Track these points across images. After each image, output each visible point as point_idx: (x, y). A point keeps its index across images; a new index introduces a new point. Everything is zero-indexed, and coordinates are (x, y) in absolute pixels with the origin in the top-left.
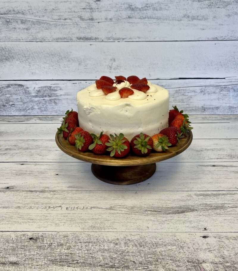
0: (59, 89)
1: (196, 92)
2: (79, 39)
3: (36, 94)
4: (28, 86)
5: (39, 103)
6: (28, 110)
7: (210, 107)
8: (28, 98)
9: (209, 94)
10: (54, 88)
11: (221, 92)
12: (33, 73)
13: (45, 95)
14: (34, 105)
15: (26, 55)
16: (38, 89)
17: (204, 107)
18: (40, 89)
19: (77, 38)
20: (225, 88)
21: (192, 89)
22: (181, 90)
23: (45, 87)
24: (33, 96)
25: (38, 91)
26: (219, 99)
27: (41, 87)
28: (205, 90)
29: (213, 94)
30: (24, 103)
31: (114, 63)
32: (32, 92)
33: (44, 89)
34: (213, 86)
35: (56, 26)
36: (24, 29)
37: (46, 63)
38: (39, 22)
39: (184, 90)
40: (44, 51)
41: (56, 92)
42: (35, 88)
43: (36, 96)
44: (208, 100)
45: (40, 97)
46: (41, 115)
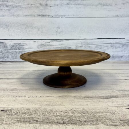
0: (25, 45)
1: (108, 47)
2: (39, 15)
3: (11, 48)
4: (6, 43)
5: (12, 54)
6: (5, 58)
7: (117, 56)
8: (6, 50)
9: (116, 48)
10: (22, 44)
11: (123, 47)
12: (10, 35)
13: (16, 48)
14: (9, 55)
15: (7, 25)
16: (12, 45)
17: (114, 56)
18: (14, 45)
19: (38, 15)
20: (125, 44)
21: (105, 45)
22: (99, 45)
23: (17, 43)
24: (9, 49)
25: (12, 46)
26: (122, 51)
27: (14, 44)
28: (113, 46)
29: (118, 48)
30: (3, 53)
31: (59, 30)
32: (9, 46)
33: (16, 45)
34: (118, 43)
35: (26, 8)
36: (7, 10)
37: (18, 29)
38: (16, 6)
39: (101, 46)
40: (18, 22)
41: (23, 47)
42: (10, 44)
43: (11, 49)
44: (116, 51)
45: (13, 50)
46: (13, 61)
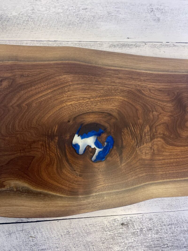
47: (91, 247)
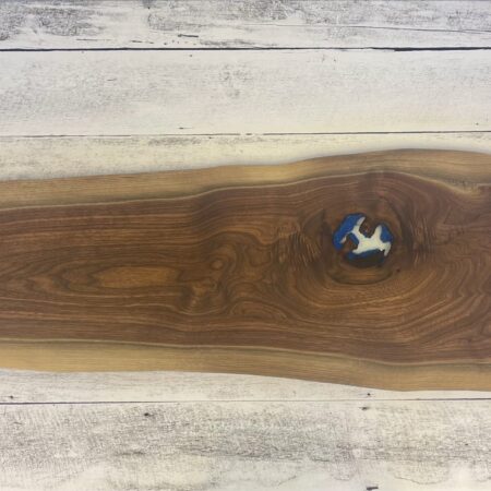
47: (98, 442)
